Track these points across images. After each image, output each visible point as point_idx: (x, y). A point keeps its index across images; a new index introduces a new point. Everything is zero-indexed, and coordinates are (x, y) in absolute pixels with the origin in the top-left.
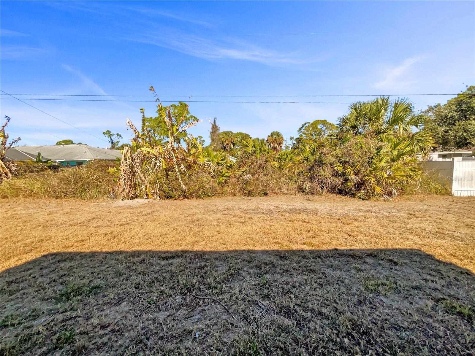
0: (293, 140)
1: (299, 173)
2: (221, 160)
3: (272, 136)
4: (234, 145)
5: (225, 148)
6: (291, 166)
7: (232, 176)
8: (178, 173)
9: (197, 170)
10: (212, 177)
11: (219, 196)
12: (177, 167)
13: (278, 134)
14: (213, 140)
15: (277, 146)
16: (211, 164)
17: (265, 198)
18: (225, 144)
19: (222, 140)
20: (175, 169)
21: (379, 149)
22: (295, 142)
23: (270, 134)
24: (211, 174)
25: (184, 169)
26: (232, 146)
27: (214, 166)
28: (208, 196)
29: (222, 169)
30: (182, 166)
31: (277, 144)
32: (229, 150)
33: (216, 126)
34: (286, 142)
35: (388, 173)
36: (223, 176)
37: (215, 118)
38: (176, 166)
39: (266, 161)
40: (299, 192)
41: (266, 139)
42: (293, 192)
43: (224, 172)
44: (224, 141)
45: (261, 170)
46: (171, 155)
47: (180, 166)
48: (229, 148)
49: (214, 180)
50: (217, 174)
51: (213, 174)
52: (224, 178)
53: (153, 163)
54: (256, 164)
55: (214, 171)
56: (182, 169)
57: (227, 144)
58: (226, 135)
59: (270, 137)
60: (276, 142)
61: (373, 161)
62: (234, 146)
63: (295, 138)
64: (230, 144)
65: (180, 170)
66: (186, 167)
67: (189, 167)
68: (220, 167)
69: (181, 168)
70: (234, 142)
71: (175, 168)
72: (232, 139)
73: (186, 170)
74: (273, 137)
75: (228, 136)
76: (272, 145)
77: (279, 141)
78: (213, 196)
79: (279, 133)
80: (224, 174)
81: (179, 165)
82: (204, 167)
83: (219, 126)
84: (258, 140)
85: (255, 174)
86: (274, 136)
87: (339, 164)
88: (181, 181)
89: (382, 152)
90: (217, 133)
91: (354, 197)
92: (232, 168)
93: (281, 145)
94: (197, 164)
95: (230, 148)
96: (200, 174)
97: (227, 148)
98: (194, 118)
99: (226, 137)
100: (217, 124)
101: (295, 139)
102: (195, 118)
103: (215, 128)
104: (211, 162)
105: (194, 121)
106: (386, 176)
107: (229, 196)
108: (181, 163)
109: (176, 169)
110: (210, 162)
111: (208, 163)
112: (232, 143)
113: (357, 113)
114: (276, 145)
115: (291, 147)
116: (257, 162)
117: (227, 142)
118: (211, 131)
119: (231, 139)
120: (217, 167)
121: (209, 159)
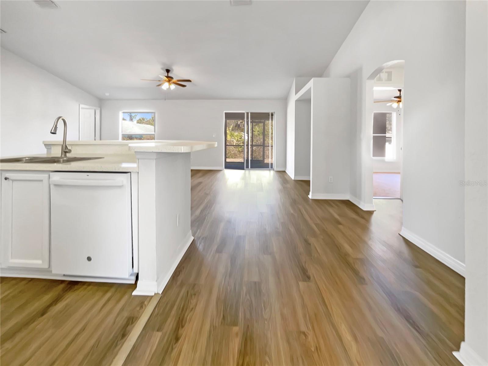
120: (238, 142)
121: (233, 138)
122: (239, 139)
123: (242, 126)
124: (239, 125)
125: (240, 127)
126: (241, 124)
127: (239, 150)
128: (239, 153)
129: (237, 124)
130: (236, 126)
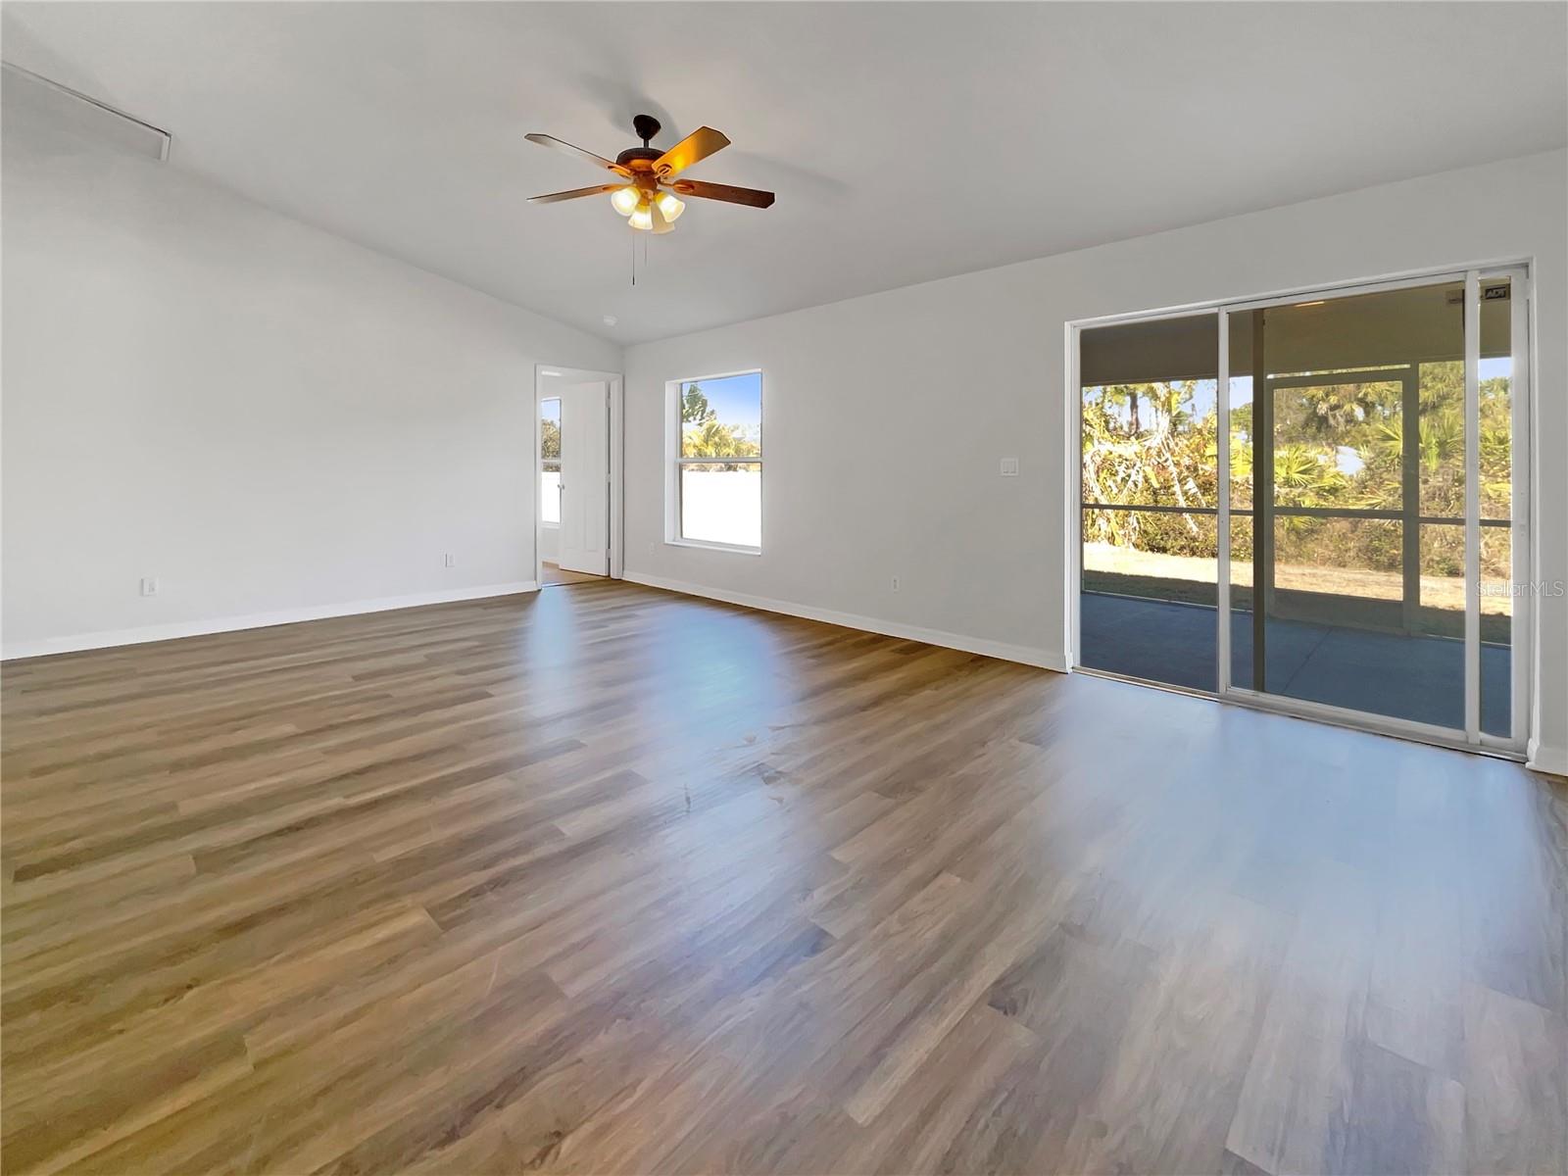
2: (1299, 473)
8: (1180, 499)
12: (1178, 486)
18: (1322, 407)
20: (1175, 489)
25: (1195, 490)
30: (1191, 484)
32: (1341, 427)
38: (1177, 482)
46: (1164, 459)
47: (1186, 484)
53: (1121, 475)
56: (1190, 489)
57: (1335, 408)
65: (1185, 493)
66: (1199, 487)
67: (1206, 487)
69: (1187, 487)
71: (1174, 486)
73: (1199, 493)
81: (1183, 481)
82: (1248, 489)
92: (1338, 494)
95: (1348, 421)
107: (1322, 564)
108: (1188, 477)
120: (1287, 490)
122: (1297, 476)
123: (1338, 423)
124: (1323, 420)
125: (1329, 426)
126: (1334, 417)
127: (1291, 522)
128: (1293, 537)
129: (1315, 413)
130: (1306, 424)
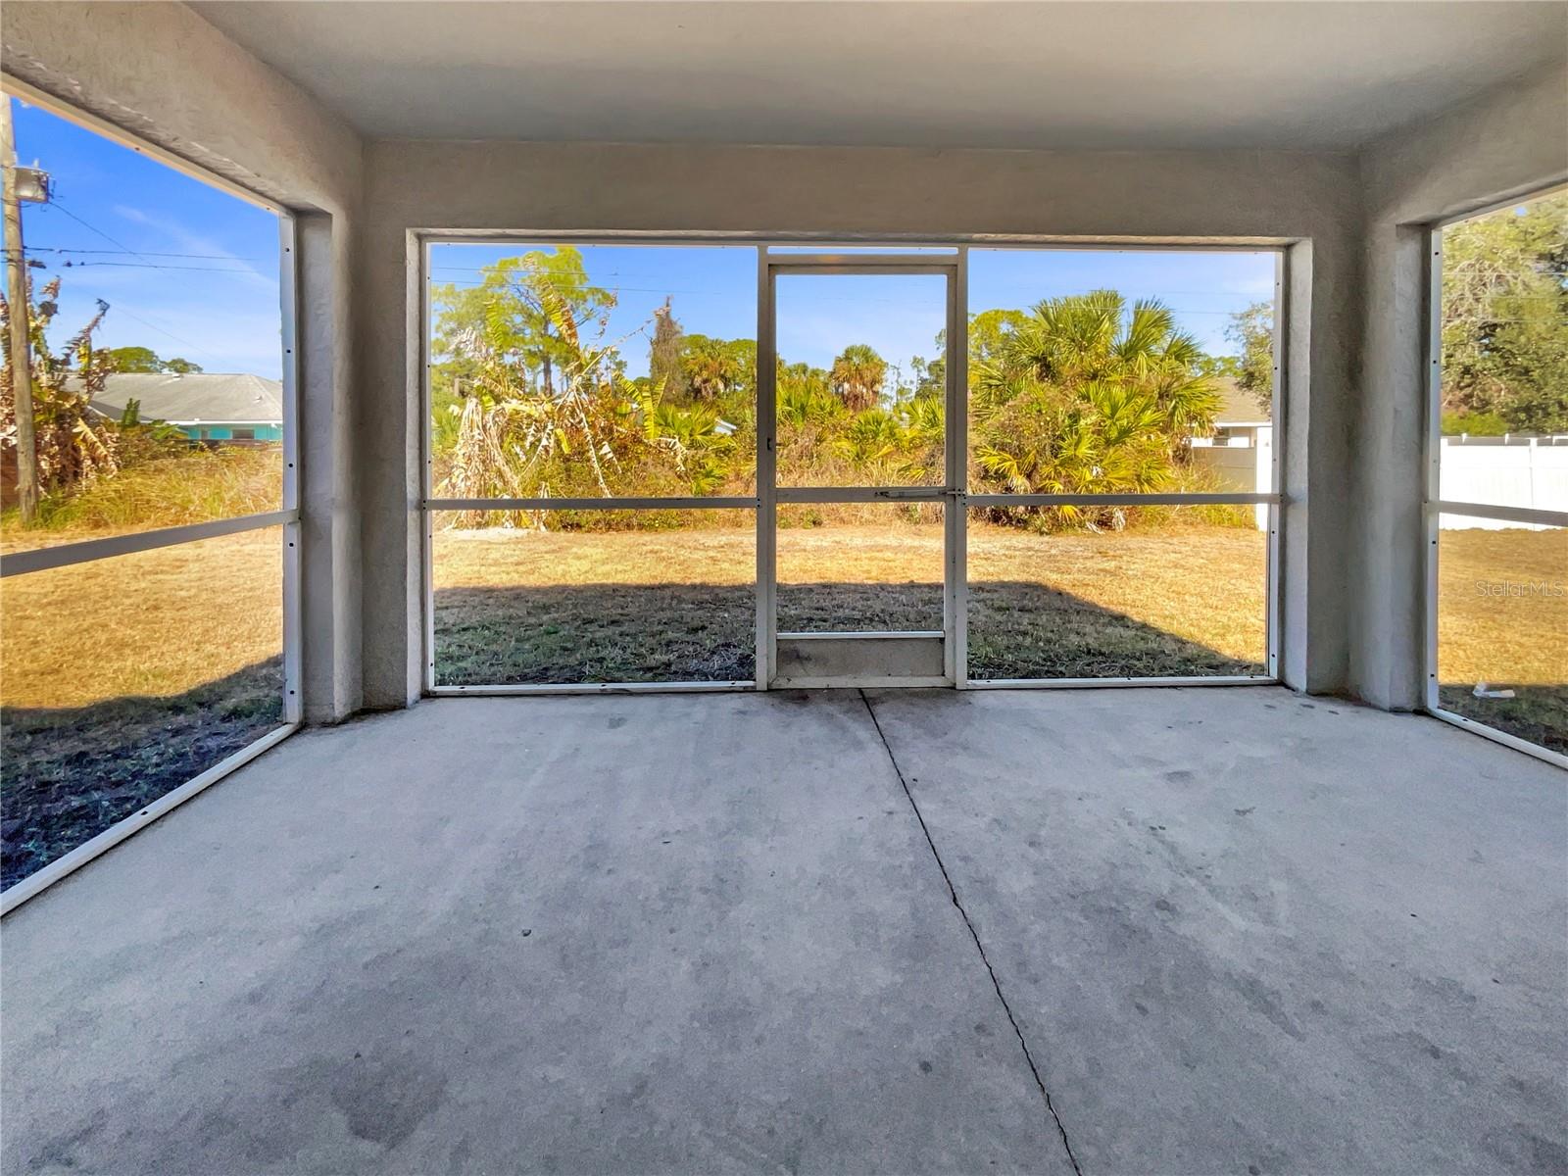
0: (921, 367)
1: (899, 471)
2: (702, 434)
3: (847, 357)
4: (727, 382)
5: (698, 391)
6: (889, 453)
7: (732, 476)
8: (596, 465)
9: (643, 458)
10: (680, 477)
11: (695, 527)
12: (593, 451)
13: (866, 354)
14: (658, 366)
15: (865, 391)
16: (678, 445)
17: (816, 530)
18: (698, 381)
19: (690, 366)
20: (590, 454)
21: (1075, 417)
22: (925, 375)
23: (841, 353)
24: (678, 469)
25: (610, 455)
26: (721, 386)
27: (684, 448)
28: (670, 526)
29: (705, 456)
30: (606, 449)
31: (864, 385)
32: (710, 398)
33: (671, 324)
34: (899, 374)
35: (1094, 473)
36: (708, 475)
37: (668, 299)
38: (592, 447)
39: (820, 440)
40: (900, 518)
41: (829, 369)
42: (883, 519)
43: (710, 464)
44: (697, 369)
45: (805, 462)
46: (577, 420)
47: (601, 448)
48: (711, 392)
49: (686, 485)
50: (691, 470)
51: (683, 469)
52: (710, 480)
53: (530, 439)
54: (793, 446)
55: (685, 462)
56: (606, 454)
57: (705, 381)
58: (703, 351)
59: (840, 361)
60: (862, 378)
61: (1064, 444)
62: (726, 386)
63: (927, 362)
64: (714, 381)
65: (600, 459)
66: (614, 451)
67: (621, 451)
68: (702, 452)
69: (602, 452)
70: (729, 375)
71: (588, 451)
72: (721, 364)
73: (614, 459)
74: (852, 363)
75: (709, 354)
76: (846, 386)
77: (868, 377)
78: (681, 525)
79: (869, 349)
80: (712, 471)
81: (598, 445)
82: (660, 452)
83: (679, 323)
84: (804, 369)
85: (790, 472)
86: (855, 359)
87: (990, 450)
88: (603, 486)
89: (1082, 422)
90: (673, 342)
91: (1025, 529)
92: (731, 455)
93: (877, 387)
94: (640, 442)
95: (715, 393)
96: (651, 469)
97: (704, 393)
98: (600, 296)
99: (702, 358)
100: (674, 317)
101: (927, 364)
102: (603, 294)
103: (666, 327)
104: (677, 440)
105: (600, 303)
106: (1089, 478)
107: (723, 526)
108: (603, 440)
109: (592, 453)
110: (674, 438)
111: (669, 440)
112: (723, 377)
113: (1049, 324)
114: (860, 388)
115: (914, 390)
116: (796, 442)
117: (705, 374)
118: (654, 338)
119: (717, 365)
120: (693, 452)
121: (672, 431)
122: (699, 438)
126: (705, 388)
127: (698, 485)
